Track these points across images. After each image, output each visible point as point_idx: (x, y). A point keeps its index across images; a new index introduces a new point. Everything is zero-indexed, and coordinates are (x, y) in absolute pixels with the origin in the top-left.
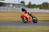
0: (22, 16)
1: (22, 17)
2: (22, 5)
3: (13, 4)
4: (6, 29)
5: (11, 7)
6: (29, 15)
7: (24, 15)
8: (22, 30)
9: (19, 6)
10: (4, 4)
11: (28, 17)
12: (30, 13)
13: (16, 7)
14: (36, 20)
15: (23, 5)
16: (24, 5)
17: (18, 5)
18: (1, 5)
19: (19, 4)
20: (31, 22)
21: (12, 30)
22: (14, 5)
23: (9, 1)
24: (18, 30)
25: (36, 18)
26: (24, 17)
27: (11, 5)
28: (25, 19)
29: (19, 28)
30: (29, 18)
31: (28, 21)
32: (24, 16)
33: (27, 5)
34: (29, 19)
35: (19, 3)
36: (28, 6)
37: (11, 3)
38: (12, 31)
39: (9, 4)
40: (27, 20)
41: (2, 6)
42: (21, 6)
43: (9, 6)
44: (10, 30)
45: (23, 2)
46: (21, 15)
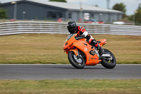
0: (67, 46)
1: (70, 50)
2: (118, 14)
3: (92, 14)
4: (71, 84)
5: (86, 22)
6: (88, 45)
7: (75, 45)
8: (118, 87)
9: (109, 18)
10: (67, 13)
11: (86, 49)
12: (92, 38)
13: (101, 22)
14: (112, 61)
15: (120, 17)
16: (124, 16)
17: (107, 16)
18: (58, 16)
19: (109, 14)
20: (94, 64)
21: (89, 89)
22: (96, 16)
23: (81, 4)
24: (107, 89)
25: (111, 54)
26: (75, 51)
27: (87, 17)
28: (78, 57)
29: (107, 82)
30: (90, 53)
31: (86, 61)
32: (75, 48)
33: (132, 16)
34: (89, 56)
35: (108, 8)
36: (134, 18)
37: (85, 8)
38: (88, 92)
39: (81, 14)
40: (85, 58)
41: (60, 19)
42: (116, 17)
43: (81, 17)
44: (82, 90)
45: (119, 7)
46: (67, 44)
